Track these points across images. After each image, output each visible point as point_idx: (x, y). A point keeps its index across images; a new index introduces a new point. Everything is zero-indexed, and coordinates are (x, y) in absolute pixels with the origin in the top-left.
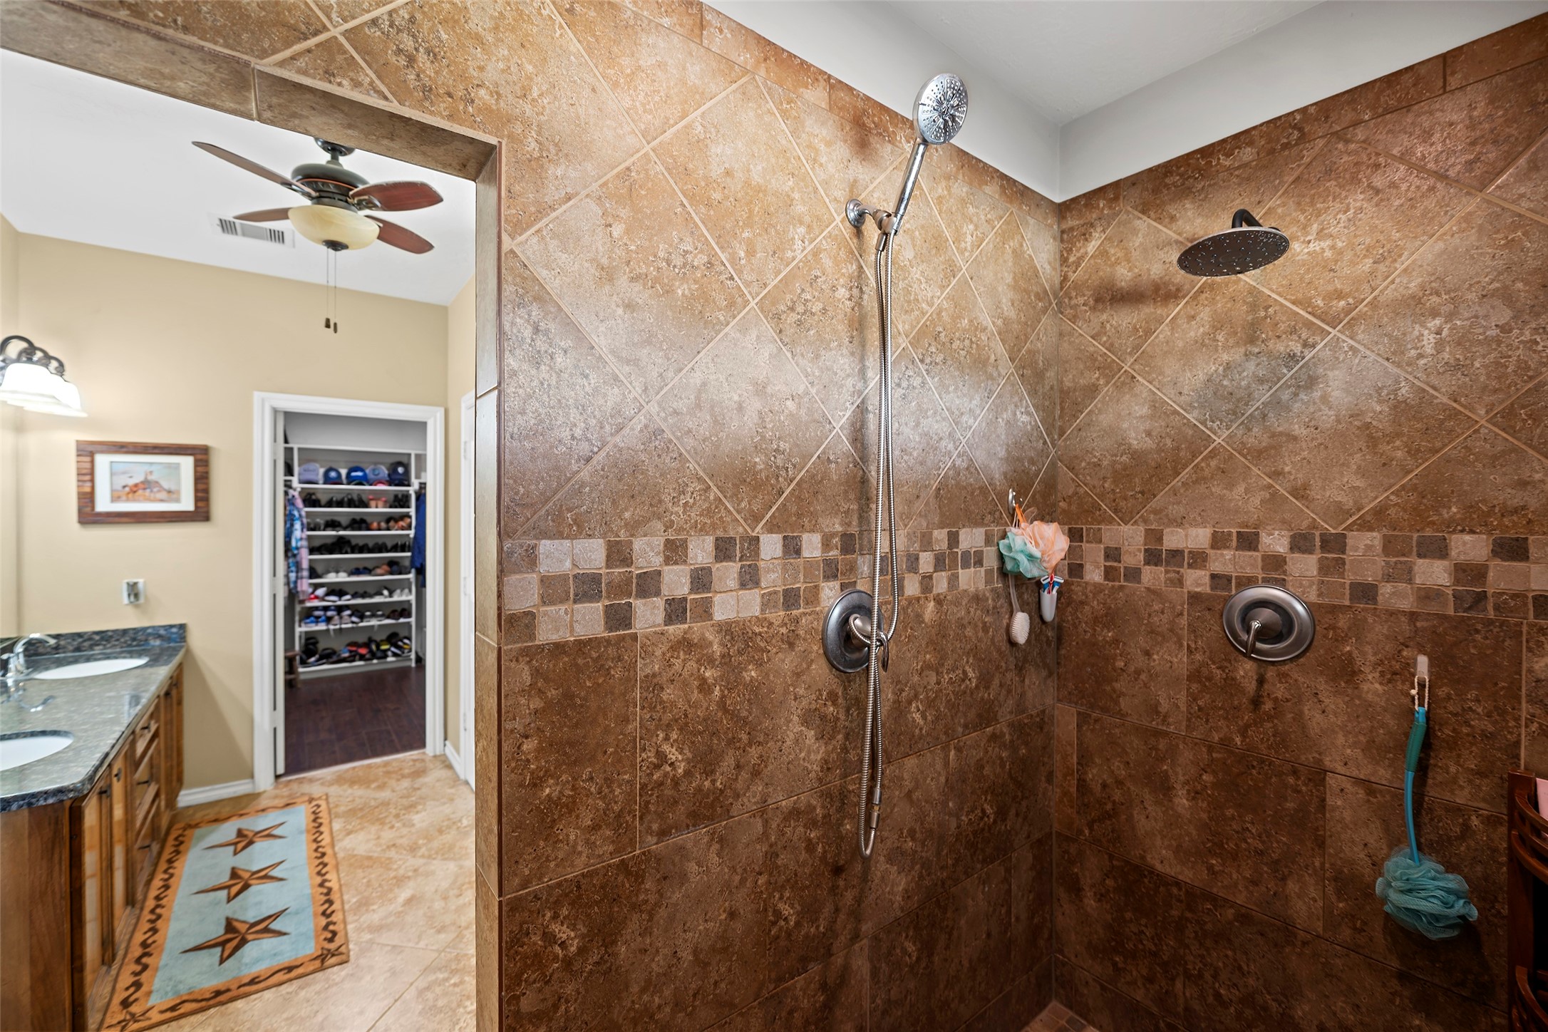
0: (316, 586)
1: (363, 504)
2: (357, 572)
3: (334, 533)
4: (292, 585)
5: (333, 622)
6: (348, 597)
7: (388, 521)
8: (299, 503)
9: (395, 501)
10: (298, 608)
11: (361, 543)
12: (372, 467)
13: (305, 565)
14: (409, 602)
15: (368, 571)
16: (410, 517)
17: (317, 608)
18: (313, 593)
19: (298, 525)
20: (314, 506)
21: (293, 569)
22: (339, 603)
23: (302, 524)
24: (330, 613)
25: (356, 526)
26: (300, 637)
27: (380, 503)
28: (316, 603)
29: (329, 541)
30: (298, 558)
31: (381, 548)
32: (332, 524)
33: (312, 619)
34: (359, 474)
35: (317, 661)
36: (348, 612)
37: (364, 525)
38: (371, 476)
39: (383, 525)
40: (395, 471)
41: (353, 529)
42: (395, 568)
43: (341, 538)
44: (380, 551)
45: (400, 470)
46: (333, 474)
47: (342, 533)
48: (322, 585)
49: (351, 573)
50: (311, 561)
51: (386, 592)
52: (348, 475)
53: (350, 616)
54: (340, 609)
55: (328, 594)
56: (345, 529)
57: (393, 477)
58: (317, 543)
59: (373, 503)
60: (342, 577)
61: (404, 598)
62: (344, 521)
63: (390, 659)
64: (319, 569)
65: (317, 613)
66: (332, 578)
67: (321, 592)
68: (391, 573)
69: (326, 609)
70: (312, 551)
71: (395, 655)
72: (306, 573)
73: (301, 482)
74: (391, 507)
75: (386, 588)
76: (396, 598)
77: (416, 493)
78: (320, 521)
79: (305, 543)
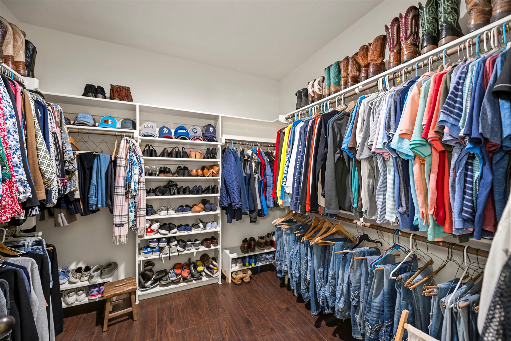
0: (152, 221)
1: (186, 155)
2: (181, 209)
3: (165, 178)
4: (131, 224)
5: (164, 252)
6: (176, 230)
7: (203, 168)
8: (139, 151)
9: (207, 153)
10: (138, 240)
11: (185, 185)
12: (193, 127)
13: (143, 205)
14: (216, 233)
15: (189, 208)
16: (218, 166)
17: (152, 240)
18: (150, 227)
19: (136, 170)
20: (151, 156)
21: (133, 209)
22: (169, 235)
23: (141, 169)
24: (161, 245)
25: (181, 172)
26: (139, 265)
27: (198, 155)
28: (153, 236)
29: (162, 184)
30: (136, 200)
31: (198, 190)
32: (164, 171)
33: (149, 249)
34: (184, 131)
35: (151, 284)
36: (176, 243)
37: (186, 172)
38: (191, 134)
39: (200, 171)
40: (207, 130)
41: (179, 175)
42: (207, 206)
43: (170, 181)
44: (198, 193)
45: (211, 130)
46: (165, 130)
47: (171, 178)
48: (157, 221)
49: (178, 211)
50: (147, 200)
51: (201, 225)
52: (176, 131)
53: (176, 245)
54: (169, 240)
55: (161, 227)
56: (173, 175)
57: (206, 135)
58: (153, 186)
59: (193, 154)
60: (172, 214)
61: (213, 230)
62: (173, 169)
63: (204, 279)
64: (155, 207)
65: (152, 245)
66: (163, 215)
67: (155, 226)
68: (205, 210)
69: (159, 240)
70: (149, 192)
71: (207, 275)
72: (143, 212)
73: (140, 135)
74: (204, 158)
75: (202, 222)
76: (208, 230)
77: (222, 146)
78: (156, 168)
79: (143, 186)
